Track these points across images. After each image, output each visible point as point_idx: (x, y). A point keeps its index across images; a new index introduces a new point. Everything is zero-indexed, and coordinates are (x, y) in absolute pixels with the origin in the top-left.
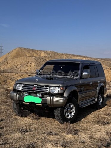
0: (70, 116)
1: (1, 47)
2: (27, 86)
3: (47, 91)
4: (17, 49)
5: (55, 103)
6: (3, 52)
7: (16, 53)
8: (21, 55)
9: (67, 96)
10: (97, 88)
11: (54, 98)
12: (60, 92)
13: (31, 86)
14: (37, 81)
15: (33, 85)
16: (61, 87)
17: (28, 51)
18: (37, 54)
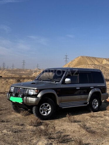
0: (46, 114)
1: (66, 56)
2: (16, 88)
3: (26, 93)
4: (79, 57)
5: (29, 102)
6: (67, 60)
7: (78, 62)
8: (83, 63)
9: (40, 97)
10: (90, 93)
11: (29, 98)
12: (34, 94)
13: (18, 89)
14: (22, 85)
15: (19, 88)
16: (36, 90)
17: (89, 59)
18: (99, 62)
